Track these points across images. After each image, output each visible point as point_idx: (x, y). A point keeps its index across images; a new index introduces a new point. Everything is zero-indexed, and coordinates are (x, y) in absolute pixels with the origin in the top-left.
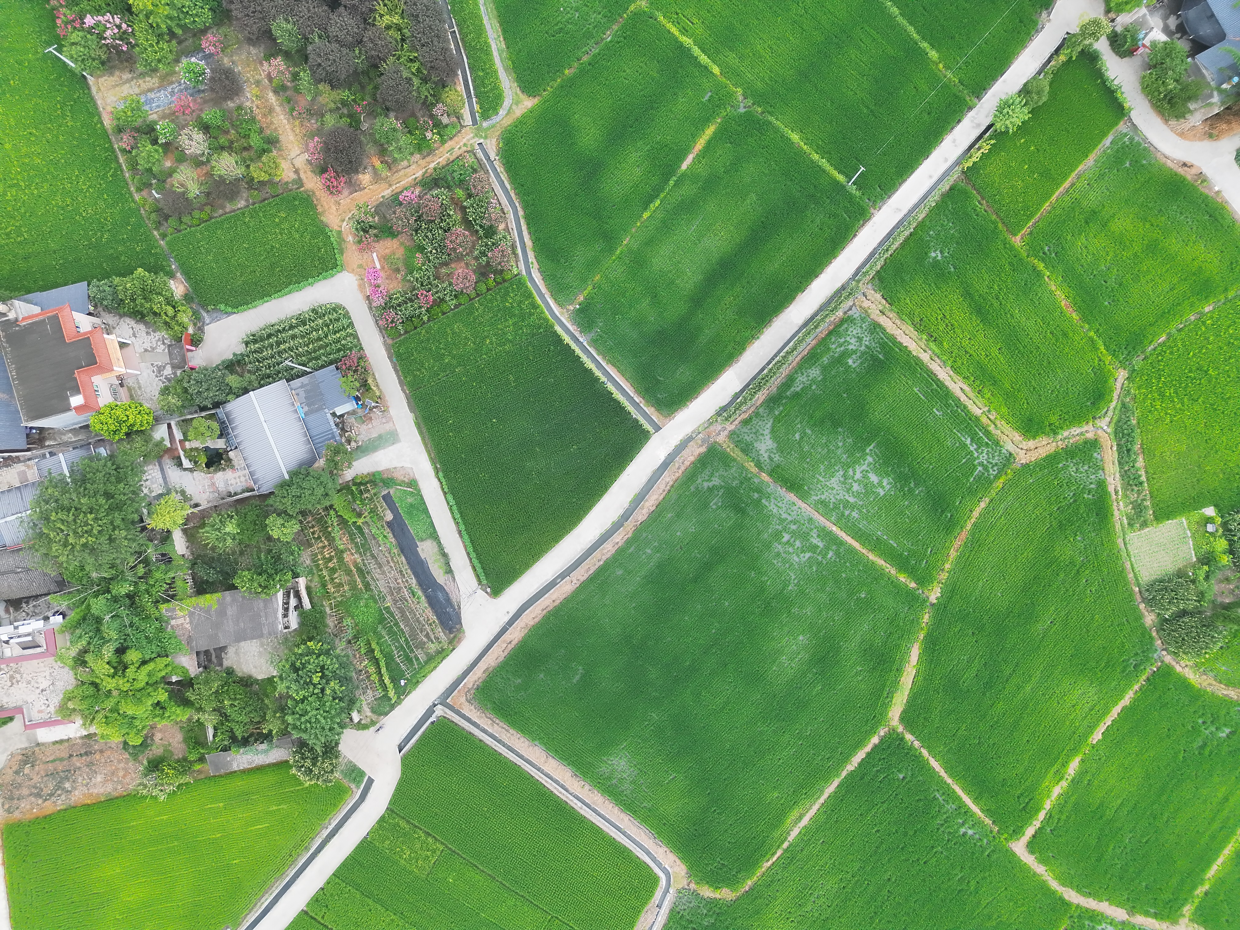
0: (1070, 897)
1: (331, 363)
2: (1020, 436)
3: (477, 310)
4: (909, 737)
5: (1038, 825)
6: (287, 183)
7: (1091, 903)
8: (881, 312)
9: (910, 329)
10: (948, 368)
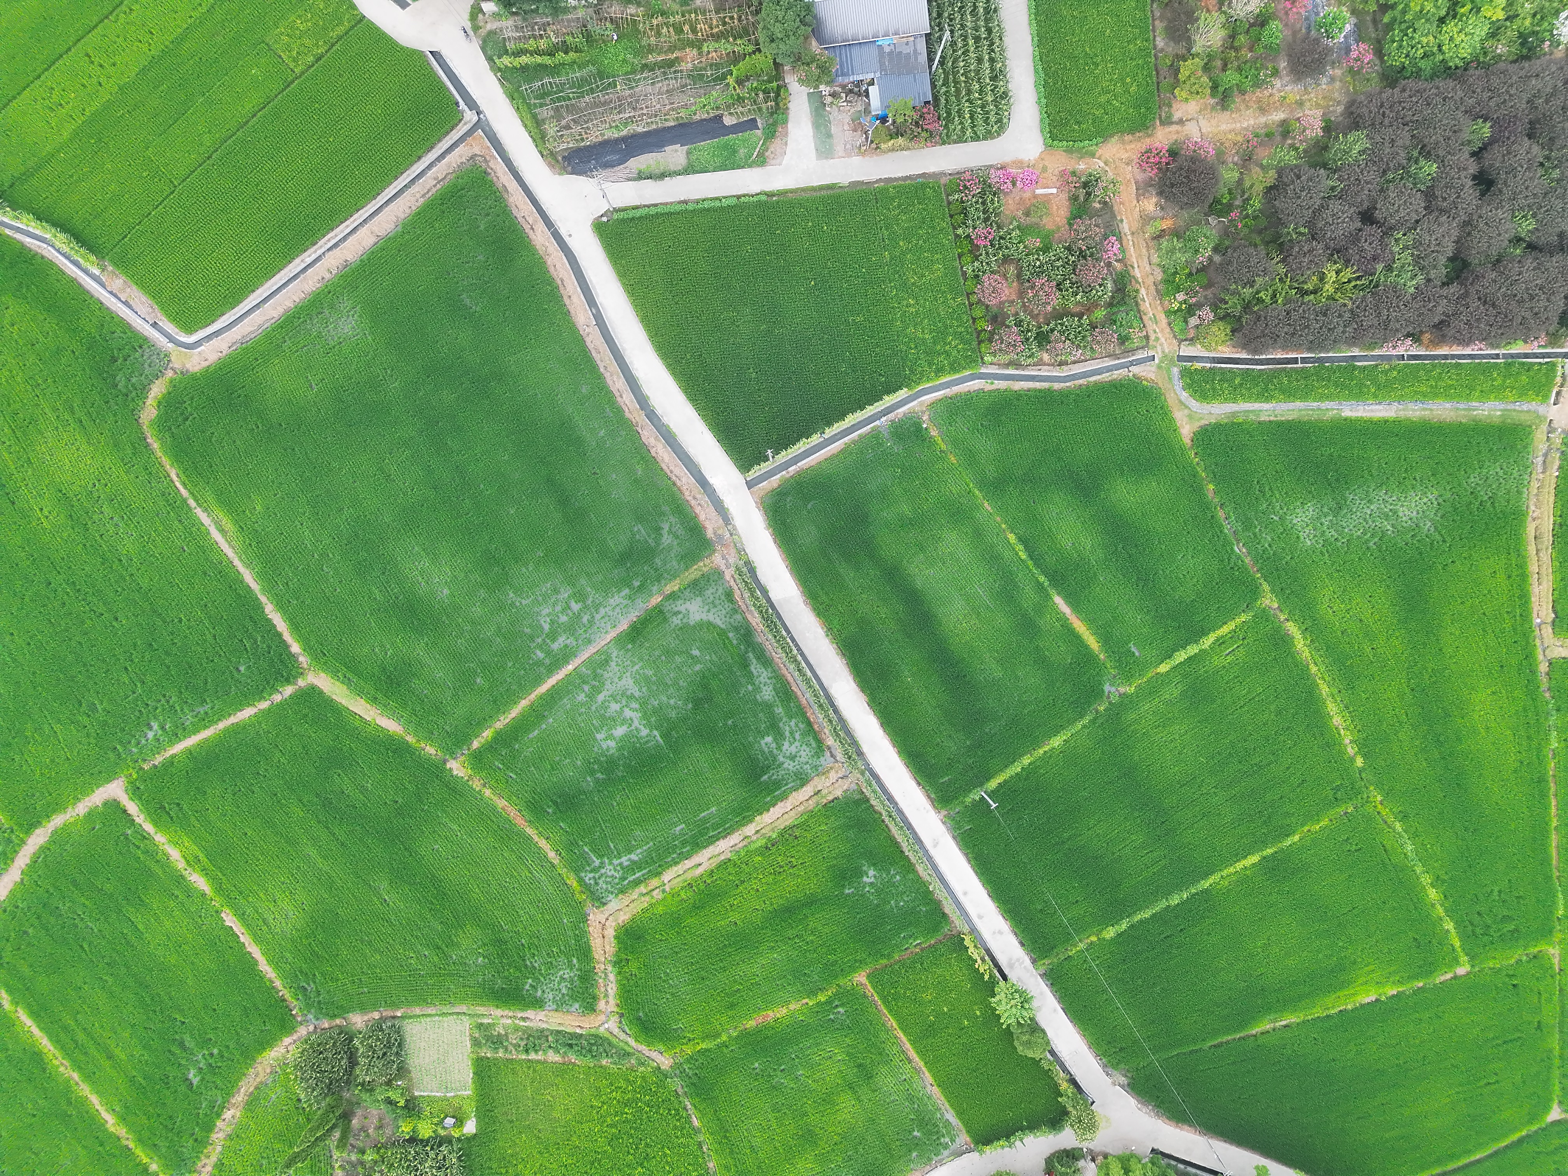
0: (38, 836)
1: (936, 98)
2: (623, 921)
3: (954, 299)
4: (288, 690)
5: (137, 820)
6: (1170, 106)
7: (23, 859)
8: (819, 791)
9: (789, 821)
10: (729, 855)
